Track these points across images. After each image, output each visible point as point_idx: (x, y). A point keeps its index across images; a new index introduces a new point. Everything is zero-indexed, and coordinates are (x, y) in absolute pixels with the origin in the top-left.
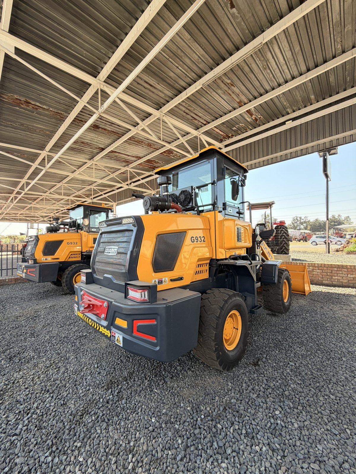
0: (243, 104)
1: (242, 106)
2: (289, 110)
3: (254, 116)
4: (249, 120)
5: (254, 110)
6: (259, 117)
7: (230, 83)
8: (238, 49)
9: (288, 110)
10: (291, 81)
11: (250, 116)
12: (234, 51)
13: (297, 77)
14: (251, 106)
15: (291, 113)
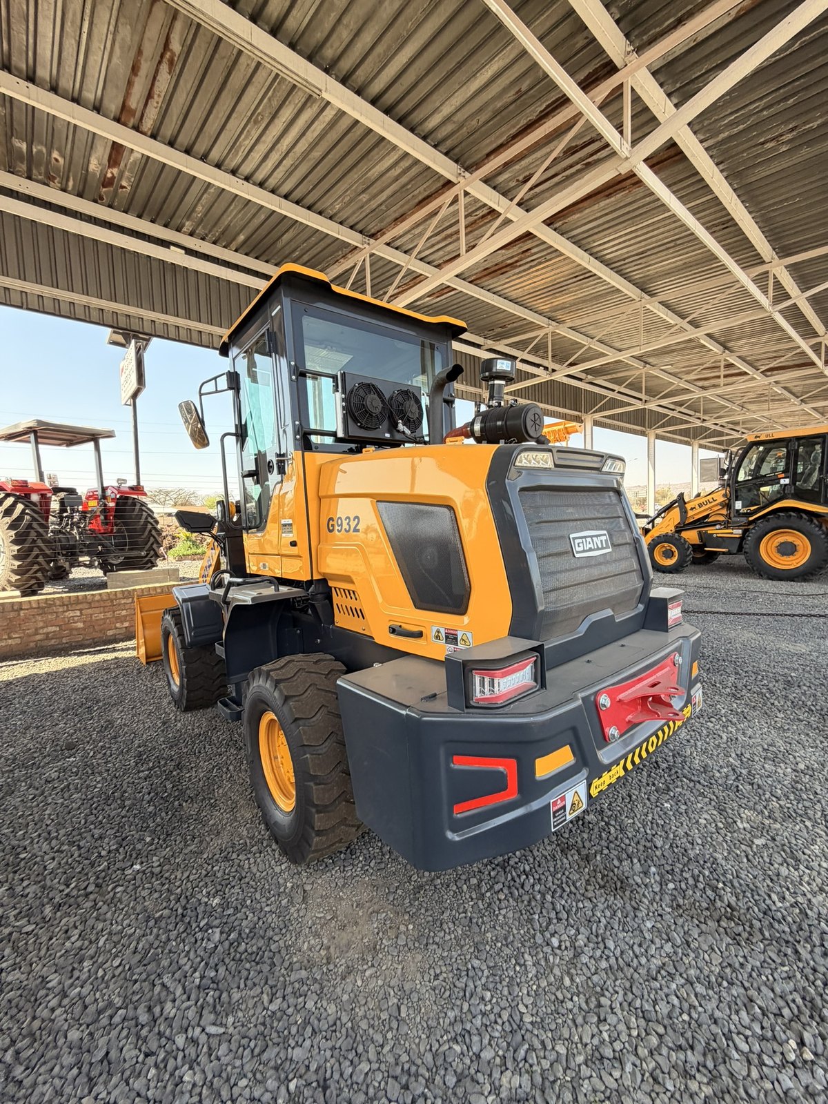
0: (131, 124)
1: (125, 125)
2: (188, 226)
3: (115, 171)
4: (94, 166)
5: (135, 162)
6: (124, 183)
7: (173, 54)
8: (274, 31)
9: (187, 223)
10: (254, 184)
11: (105, 161)
12: (267, 23)
13: (265, 189)
14: (139, 146)
15: (185, 233)
